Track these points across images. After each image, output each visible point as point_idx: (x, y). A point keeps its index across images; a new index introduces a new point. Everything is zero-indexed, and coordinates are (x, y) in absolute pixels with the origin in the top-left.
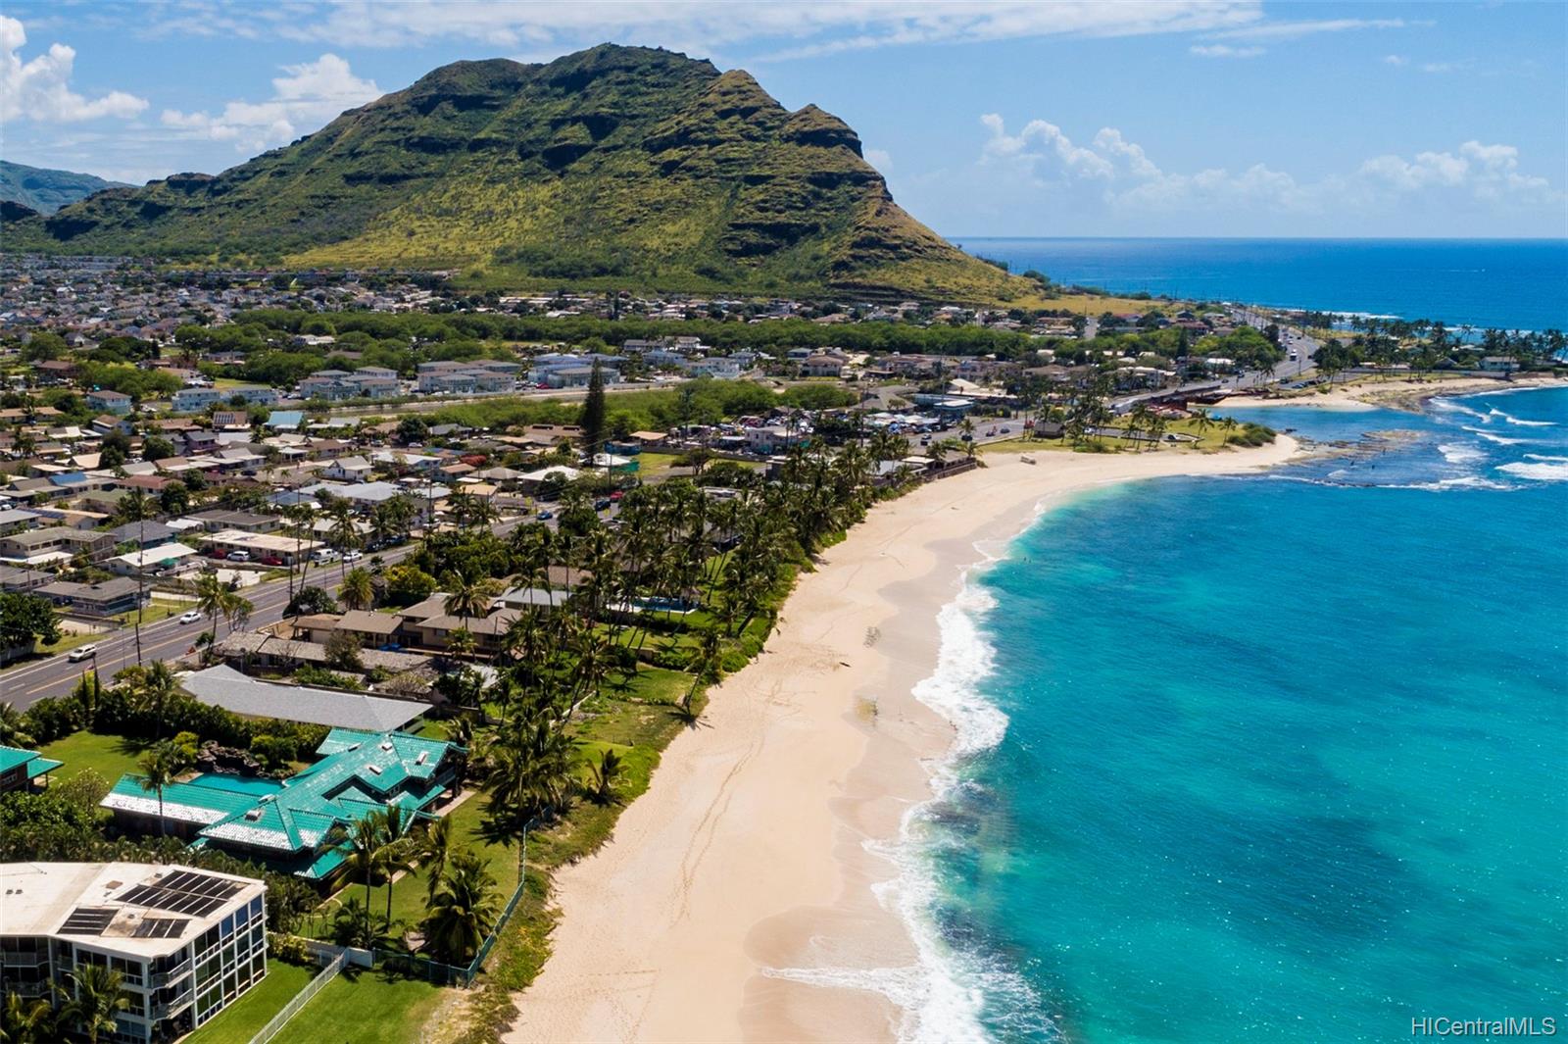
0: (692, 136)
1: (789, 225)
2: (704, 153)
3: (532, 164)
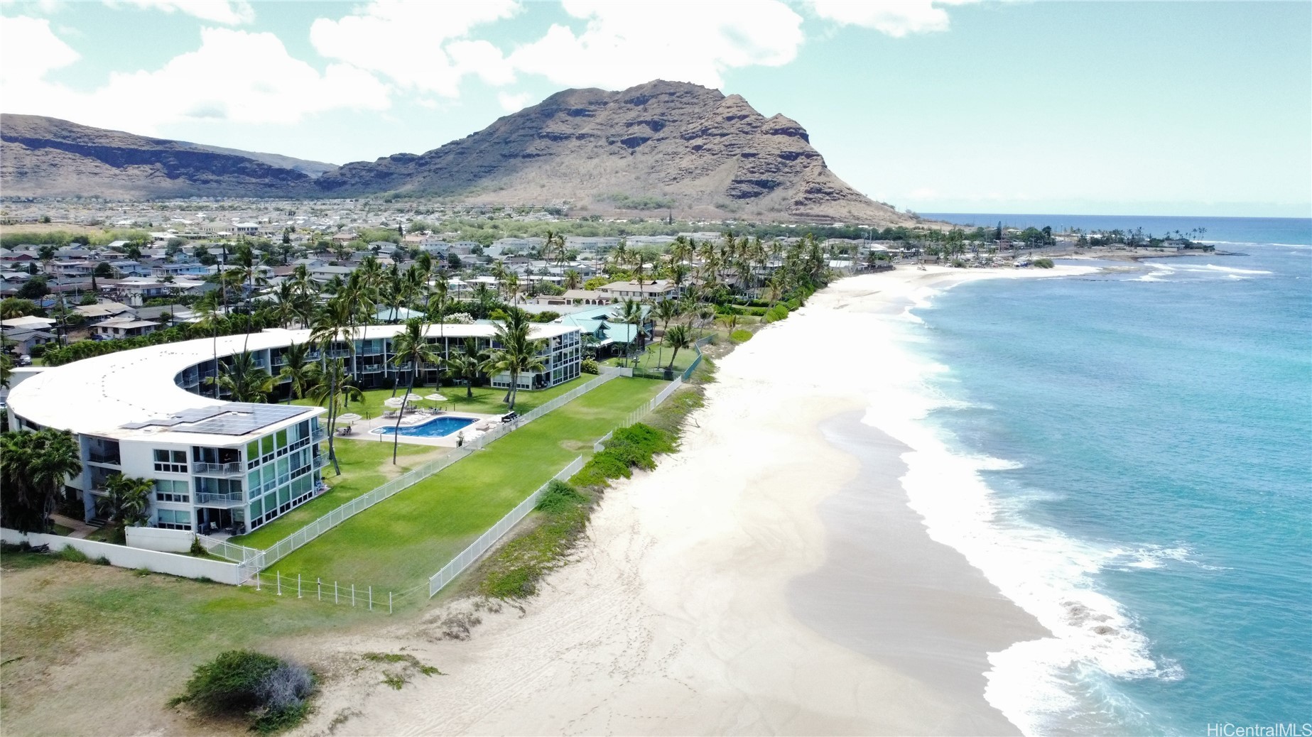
0: (710, 131)
1: (768, 181)
2: (716, 141)
3: (614, 148)
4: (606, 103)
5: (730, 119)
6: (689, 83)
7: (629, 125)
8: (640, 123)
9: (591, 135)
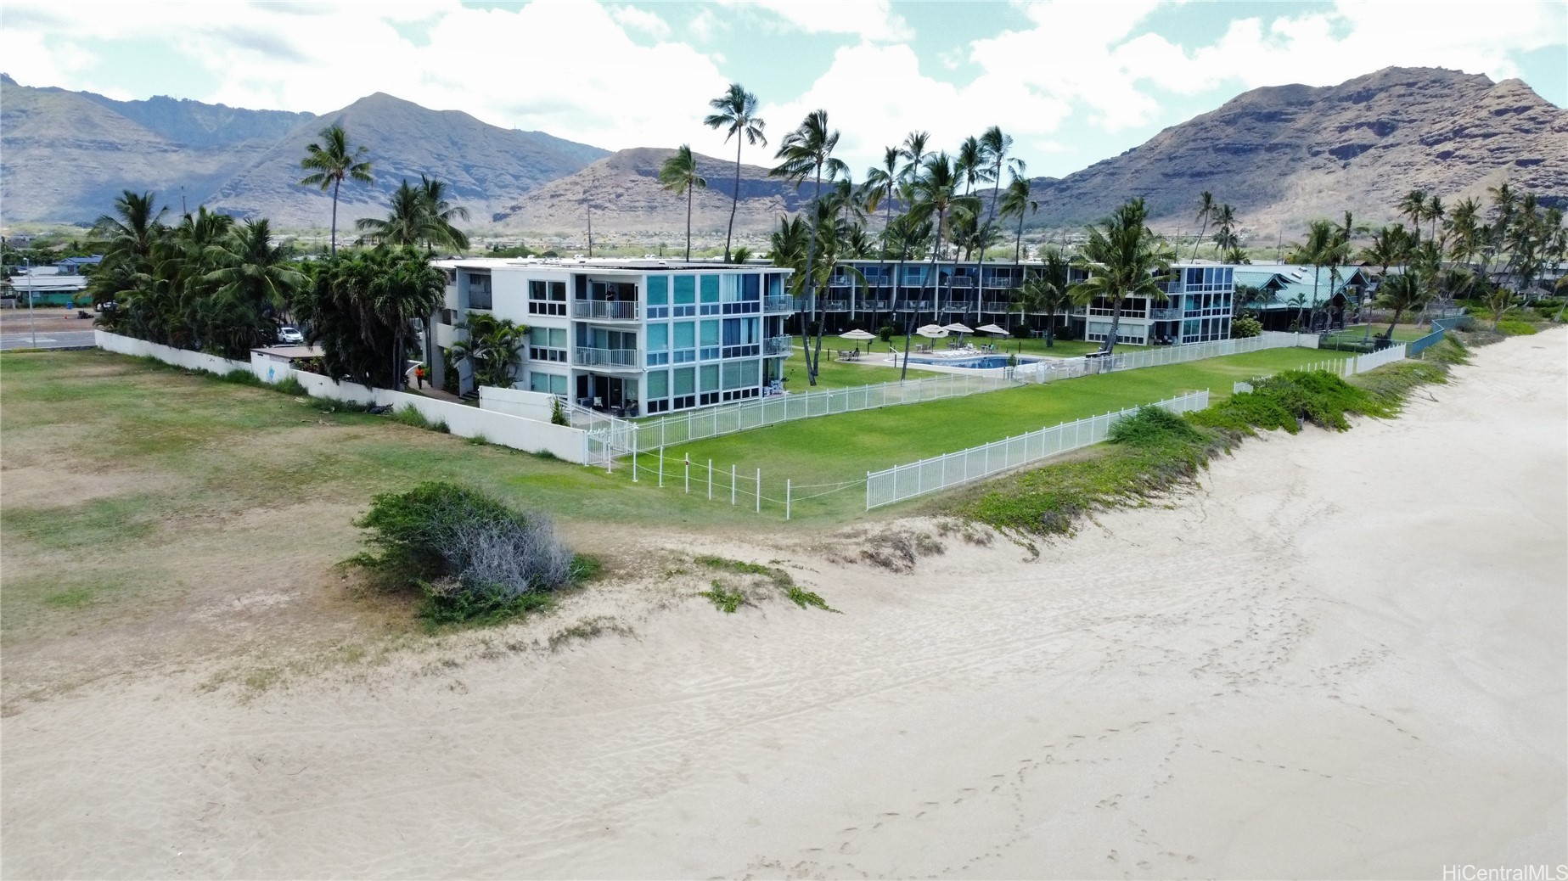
0: (1466, 131)
2: (1476, 145)
3: (1319, 160)
4: (1311, 103)
5: (1499, 113)
6: (1439, 69)
7: (1343, 129)
8: (1359, 126)
9: (1287, 146)
